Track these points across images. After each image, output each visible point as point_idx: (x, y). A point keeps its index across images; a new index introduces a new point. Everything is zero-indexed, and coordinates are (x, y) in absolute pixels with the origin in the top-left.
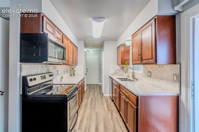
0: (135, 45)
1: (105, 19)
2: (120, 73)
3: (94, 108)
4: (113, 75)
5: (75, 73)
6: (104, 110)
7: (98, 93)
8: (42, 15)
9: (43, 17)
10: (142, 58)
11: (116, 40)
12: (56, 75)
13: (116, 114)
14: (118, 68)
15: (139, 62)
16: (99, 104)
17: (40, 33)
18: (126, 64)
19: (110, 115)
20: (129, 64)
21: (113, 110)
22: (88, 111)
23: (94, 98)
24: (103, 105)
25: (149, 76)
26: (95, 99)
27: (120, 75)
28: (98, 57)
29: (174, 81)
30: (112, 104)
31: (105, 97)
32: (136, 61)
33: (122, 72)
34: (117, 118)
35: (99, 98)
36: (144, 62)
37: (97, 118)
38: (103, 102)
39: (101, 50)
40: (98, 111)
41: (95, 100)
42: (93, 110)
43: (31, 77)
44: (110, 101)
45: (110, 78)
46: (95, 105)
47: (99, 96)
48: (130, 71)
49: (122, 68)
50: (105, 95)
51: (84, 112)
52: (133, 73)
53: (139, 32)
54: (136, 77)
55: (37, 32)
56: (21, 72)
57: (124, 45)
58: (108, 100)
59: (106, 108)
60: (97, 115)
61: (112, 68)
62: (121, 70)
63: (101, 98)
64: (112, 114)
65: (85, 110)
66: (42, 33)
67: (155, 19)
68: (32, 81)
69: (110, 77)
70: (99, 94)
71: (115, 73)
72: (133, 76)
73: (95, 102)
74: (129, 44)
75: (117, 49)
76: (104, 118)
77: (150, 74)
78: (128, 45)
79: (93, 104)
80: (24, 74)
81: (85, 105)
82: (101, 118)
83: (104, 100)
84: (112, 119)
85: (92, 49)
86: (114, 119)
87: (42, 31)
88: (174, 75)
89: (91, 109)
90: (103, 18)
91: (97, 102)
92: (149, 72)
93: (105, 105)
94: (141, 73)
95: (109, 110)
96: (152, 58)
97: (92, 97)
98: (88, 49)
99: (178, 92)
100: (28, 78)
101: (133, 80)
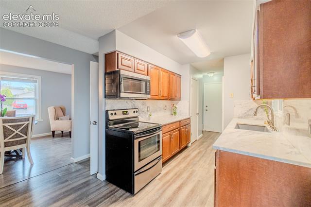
1: (195, 31)
4: (242, 118)
5: (177, 111)
6: (208, 172)
8: (117, 52)
9: (118, 54)
12: (146, 112)
17: (116, 70)
22: (183, 165)
23: (204, 152)
37: (189, 178)
40: (197, 169)
41: (203, 155)
42: (191, 167)
43: (112, 112)
46: (199, 161)
51: (177, 165)
56: (105, 107)
60: (191, 174)
61: (241, 104)
65: (179, 163)
67: (259, 11)
68: (112, 115)
77: (287, 120)
80: (107, 109)
81: (184, 158)
85: (213, 74)
90: (192, 30)
92: (287, 114)
97: (201, 150)
98: (206, 74)
100: (110, 113)
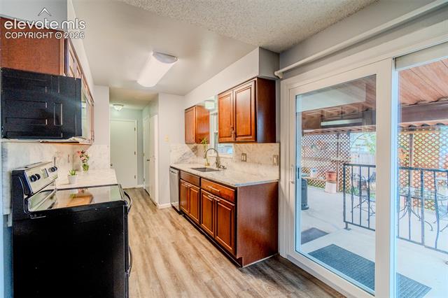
0: (224, 111)
1: (176, 60)
2: (191, 160)
3: (148, 232)
4: (178, 163)
5: (89, 163)
6: (170, 231)
7: (142, 204)
9: (65, 40)
10: (236, 133)
11: (182, 94)
13: (193, 233)
14: (188, 149)
15: (232, 139)
16: (154, 224)
17: (61, 74)
18: (203, 141)
19: (183, 237)
20: (208, 142)
21: (186, 227)
23: (138, 215)
24: (162, 223)
25: (243, 161)
26: (142, 216)
27: (190, 163)
28: (135, 124)
29: (274, 164)
30: (181, 218)
31: (161, 209)
32: (226, 137)
33: (193, 158)
34: (195, 237)
35: (151, 214)
36: (239, 139)
37: (160, 247)
38: (161, 219)
39: (142, 110)
40: (157, 235)
41: (143, 219)
42: (148, 236)
43: (30, 173)
44: (174, 214)
45: (173, 170)
46: (147, 226)
47: (149, 210)
48: (212, 154)
49: (195, 149)
50: (160, 206)
52: (218, 158)
53: (231, 92)
54: (222, 163)
55: (56, 74)
56: (3, 160)
57: (201, 107)
58: (169, 214)
59: (172, 228)
60: (157, 242)
61: (176, 149)
62: (193, 154)
63: (154, 213)
64: (186, 234)
66: (64, 75)
67: (255, 81)
68: (35, 181)
69: (172, 167)
70: (145, 206)
71: (182, 160)
72: (218, 164)
73: (144, 222)
74: (211, 106)
75: (186, 113)
76: (173, 243)
77: (244, 158)
78: (210, 108)
79: (142, 225)
82: (168, 244)
83: (163, 216)
84: (188, 240)
85: (121, 107)
86: (191, 240)
87: (65, 71)
88: (274, 156)
89: (140, 235)
90: (174, 57)
91: (148, 222)
92: (243, 154)
93: (168, 223)
94: (231, 156)
95: (178, 229)
96: (251, 135)
99: (277, 177)
101: (217, 169)
